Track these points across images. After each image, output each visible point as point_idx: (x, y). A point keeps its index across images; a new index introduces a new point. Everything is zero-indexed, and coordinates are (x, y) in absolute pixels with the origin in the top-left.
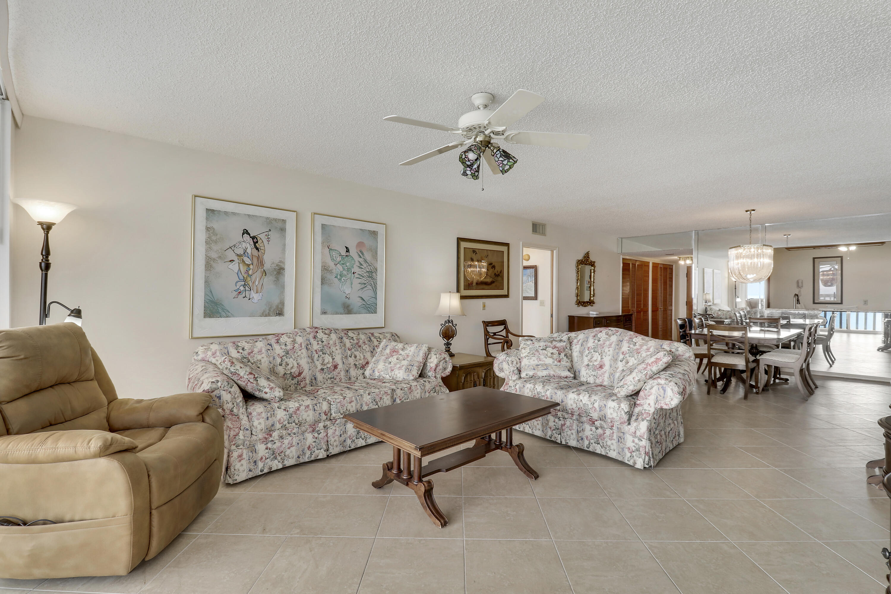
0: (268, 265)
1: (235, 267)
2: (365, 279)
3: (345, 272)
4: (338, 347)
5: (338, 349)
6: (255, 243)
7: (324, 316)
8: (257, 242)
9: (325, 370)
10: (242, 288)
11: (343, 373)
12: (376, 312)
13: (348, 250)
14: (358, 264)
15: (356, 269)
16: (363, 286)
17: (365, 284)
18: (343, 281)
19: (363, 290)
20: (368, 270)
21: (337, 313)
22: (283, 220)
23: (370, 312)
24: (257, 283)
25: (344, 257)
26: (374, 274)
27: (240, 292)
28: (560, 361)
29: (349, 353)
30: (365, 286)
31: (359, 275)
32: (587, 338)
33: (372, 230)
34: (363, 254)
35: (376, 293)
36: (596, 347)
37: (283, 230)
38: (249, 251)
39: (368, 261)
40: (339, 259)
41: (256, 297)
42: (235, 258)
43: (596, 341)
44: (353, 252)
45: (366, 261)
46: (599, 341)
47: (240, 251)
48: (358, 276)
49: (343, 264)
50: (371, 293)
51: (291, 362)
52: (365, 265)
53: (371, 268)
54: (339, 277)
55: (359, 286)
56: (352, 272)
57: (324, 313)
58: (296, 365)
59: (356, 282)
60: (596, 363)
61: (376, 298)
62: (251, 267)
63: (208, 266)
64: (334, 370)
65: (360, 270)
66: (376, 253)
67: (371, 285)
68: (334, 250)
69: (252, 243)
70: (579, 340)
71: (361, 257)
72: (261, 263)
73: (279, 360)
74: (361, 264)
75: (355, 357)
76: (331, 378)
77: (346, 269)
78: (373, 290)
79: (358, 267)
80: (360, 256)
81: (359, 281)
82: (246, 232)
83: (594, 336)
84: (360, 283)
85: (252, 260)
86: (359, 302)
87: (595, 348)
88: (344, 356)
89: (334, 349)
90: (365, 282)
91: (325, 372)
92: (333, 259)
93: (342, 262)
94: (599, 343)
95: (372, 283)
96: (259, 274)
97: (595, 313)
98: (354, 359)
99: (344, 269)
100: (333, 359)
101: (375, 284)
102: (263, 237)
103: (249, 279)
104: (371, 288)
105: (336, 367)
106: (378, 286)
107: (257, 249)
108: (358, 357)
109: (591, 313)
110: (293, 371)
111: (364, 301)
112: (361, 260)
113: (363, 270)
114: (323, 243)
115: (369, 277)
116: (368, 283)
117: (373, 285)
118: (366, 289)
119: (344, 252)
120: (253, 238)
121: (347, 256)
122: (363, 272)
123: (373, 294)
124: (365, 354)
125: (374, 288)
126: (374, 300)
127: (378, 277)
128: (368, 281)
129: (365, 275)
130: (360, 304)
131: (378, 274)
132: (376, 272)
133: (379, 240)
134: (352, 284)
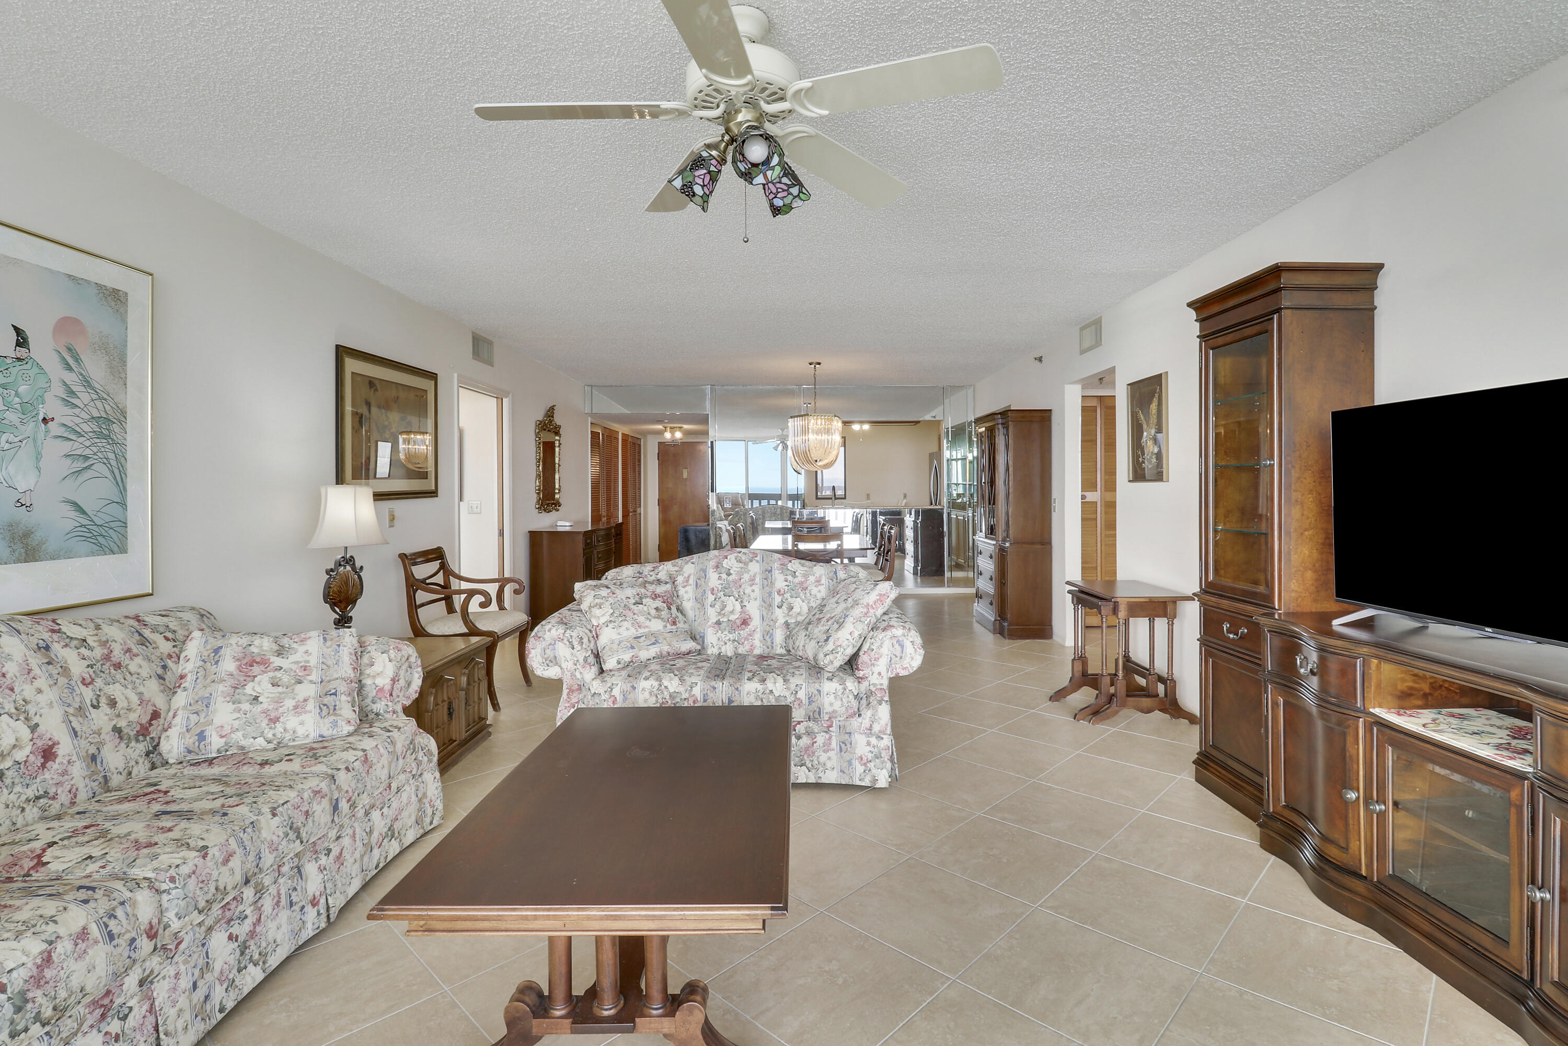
2: (88, 443)
3: (11, 416)
4: (42, 682)
5: (45, 688)
9: (9, 774)
11: (78, 770)
12: (123, 550)
13: (22, 340)
14: (60, 391)
15: (52, 406)
16: (80, 465)
17: (86, 458)
18: (7, 446)
19: (81, 478)
20: (96, 414)
23: (103, 550)
25: (9, 361)
26: (116, 428)
28: (674, 623)
29: (88, 694)
30: (84, 465)
31: (63, 429)
32: (704, 571)
33: (107, 283)
34: (77, 360)
35: (122, 488)
36: (727, 586)
39: (97, 386)
43: (724, 576)
44: (43, 349)
45: (87, 383)
46: (729, 574)
48: (61, 431)
50: (106, 488)
52: (85, 397)
53: (108, 408)
55: (67, 466)
56: (41, 417)
59: (54, 451)
60: (733, 617)
61: (123, 504)
64: (43, 766)
65: (69, 411)
66: (123, 361)
67: (106, 462)
70: (689, 577)
71: (69, 368)
74: (72, 393)
75: (113, 703)
76: (38, 798)
77: (18, 406)
78: (115, 479)
79: (60, 402)
80: (68, 364)
81: (66, 447)
83: (717, 567)
84: (67, 456)
86: (67, 520)
87: (725, 587)
88: (71, 710)
89: (28, 691)
90: (87, 452)
91: (8, 781)
94: (730, 578)
95: (111, 456)
97: (568, 524)
98: (108, 711)
99: (8, 404)
100: (34, 728)
101: (121, 459)
104: (108, 474)
105: (48, 754)
106: (129, 466)
108: (122, 704)
109: (560, 523)
111: (83, 512)
112: (71, 378)
113: (77, 411)
115: (100, 435)
116: (95, 454)
117: (114, 463)
118: (89, 474)
121: (19, 359)
122: (78, 420)
123: (116, 490)
124: (141, 689)
125: (116, 472)
126: (115, 510)
127: (129, 437)
128: (95, 449)
129: (86, 428)
130: (70, 525)
131: (129, 427)
132: (124, 419)
133: (130, 321)
134: (38, 457)
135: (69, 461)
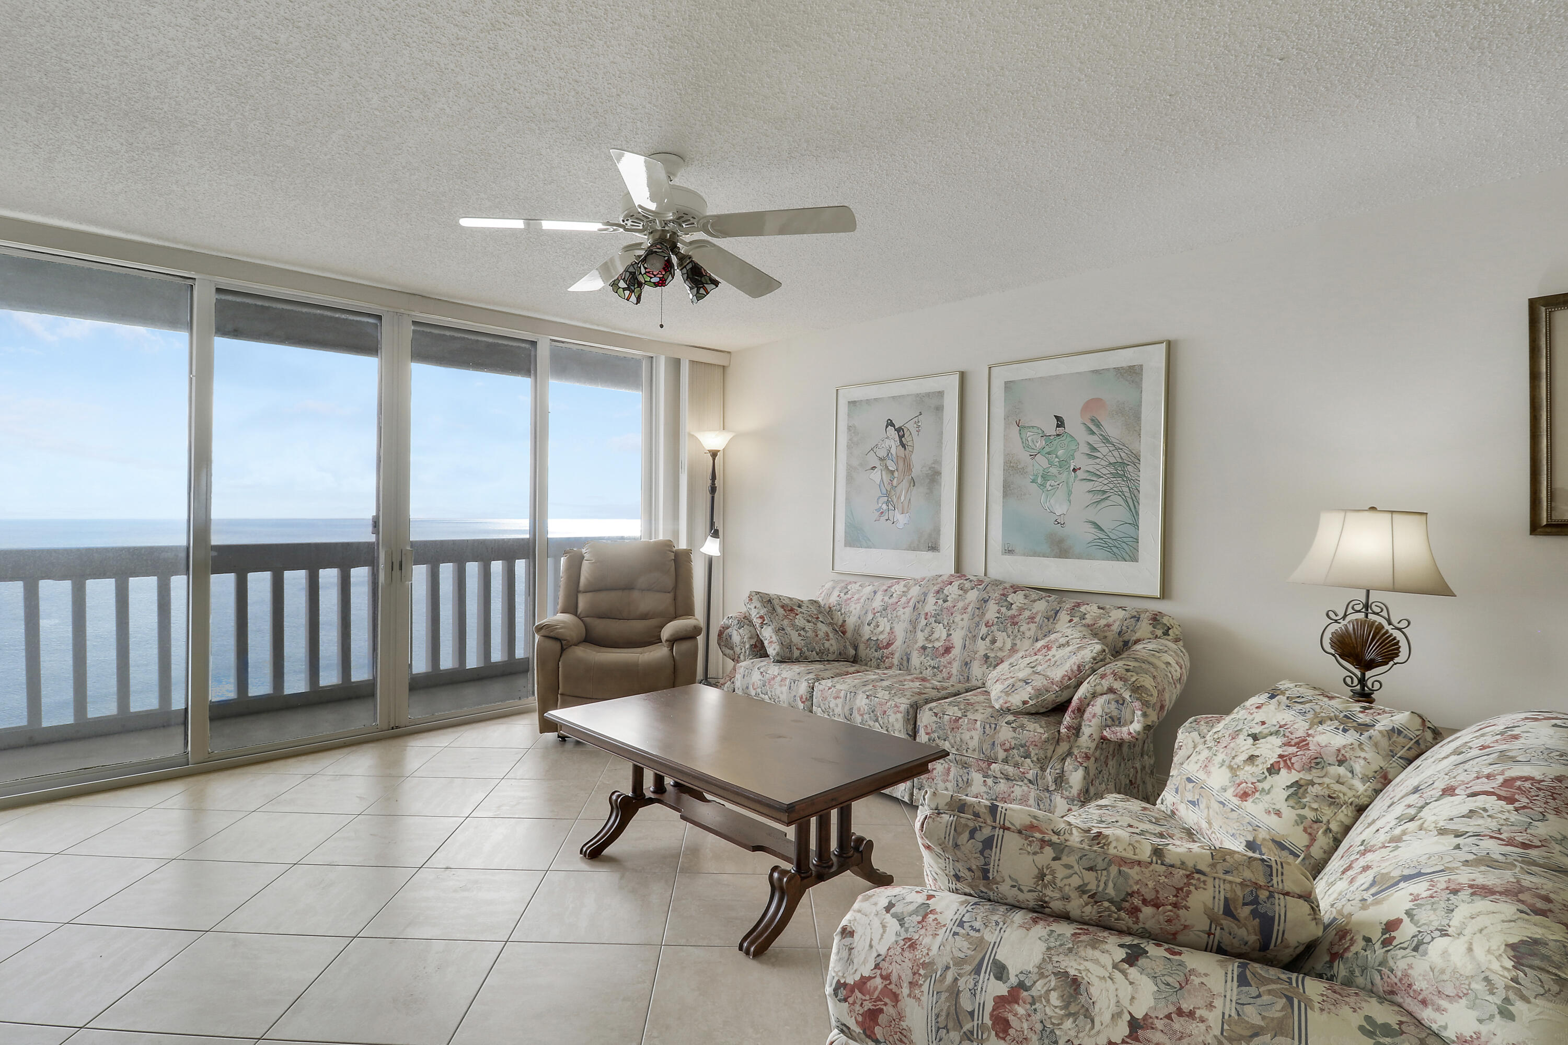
0: (917, 471)
1: (876, 476)
2: (1106, 482)
3: (1053, 470)
4: (966, 616)
5: (966, 619)
6: (901, 437)
7: (1008, 557)
8: (903, 436)
9: (929, 650)
10: (884, 507)
11: (957, 666)
12: (1134, 559)
13: (1060, 422)
14: (1085, 449)
15: (1080, 460)
16: (1100, 497)
17: (1104, 492)
18: (1049, 488)
19: (1099, 507)
20: (1112, 460)
21: (1035, 554)
22: (939, 392)
23: (1116, 557)
24: (902, 498)
25: (1052, 438)
26: (1130, 468)
27: (882, 513)
30: (1104, 497)
31: (1088, 474)
33: (1124, 364)
34: (1098, 425)
35: (1135, 514)
37: (939, 409)
38: (893, 451)
39: (1114, 440)
40: (1040, 443)
41: (901, 519)
42: (877, 463)
44: (1074, 425)
45: (1106, 440)
47: (882, 453)
48: (1086, 476)
49: (1049, 453)
50: (1121, 513)
51: (884, 625)
52: (1104, 450)
53: (1123, 455)
54: (1039, 480)
55: (1090, 498)
56: (1072, 469)
57: (1009, 551)
58: (888, 629)
59: (1081, 489)
61: (1136, 525)
62: (896, 474)
63: (850, 478)
65: (1091, 461)
66: (1139, 418)
67: (1121, 494)
68: (1029, 427)
69: (897, 439)
71: (1093, 433)
72: (908, 467)
73: (870, 616)
74: (1094, 449)
76: (933, 668)
77: (1057, 464)
78: (1129, 506)
79: (1086, 457)
80: (1091, 430)
81: (1089, 486)
82: (890, 423)
84: (1089, 492)
85: (897, 464)
86: (1087, 534)
89: (957, 618)
90: (1105, 488)
91: (925, 653)
92: (1026, 446)
93: (1047, 449)
95: (1126, 489)
96: (905, 484)
98: (989, 644)
99: (1051, 464)
101: (1135, 491)
102: (911, 426)
103: (893, 493)
104: (1122, 503)
106: (1142, 496)
107: (903, 446)
110: (881, 637)
111: (1102, 530)
112: (1093, 439)
113: (1098, 461)
114: (1006, 418)
115: (1116, 475)
116: (1111, 489)
117: (1128, 495)
118: (1108, 503)
119: (1050, 427)
120: (899, 430)
121: (1058, 435)
122: (1098, 467)
123: (1129, 515)
125: (1130, 501)
126: (1130, 530)
127: (1141, 474)
128: (1112, 486)
129: (1104, 471)
130: (1090, 537)
131: (1142, 467)
132: (1137, 461)
133: (1145, 385)
134: (1070, 493)
135: (1091, 495)
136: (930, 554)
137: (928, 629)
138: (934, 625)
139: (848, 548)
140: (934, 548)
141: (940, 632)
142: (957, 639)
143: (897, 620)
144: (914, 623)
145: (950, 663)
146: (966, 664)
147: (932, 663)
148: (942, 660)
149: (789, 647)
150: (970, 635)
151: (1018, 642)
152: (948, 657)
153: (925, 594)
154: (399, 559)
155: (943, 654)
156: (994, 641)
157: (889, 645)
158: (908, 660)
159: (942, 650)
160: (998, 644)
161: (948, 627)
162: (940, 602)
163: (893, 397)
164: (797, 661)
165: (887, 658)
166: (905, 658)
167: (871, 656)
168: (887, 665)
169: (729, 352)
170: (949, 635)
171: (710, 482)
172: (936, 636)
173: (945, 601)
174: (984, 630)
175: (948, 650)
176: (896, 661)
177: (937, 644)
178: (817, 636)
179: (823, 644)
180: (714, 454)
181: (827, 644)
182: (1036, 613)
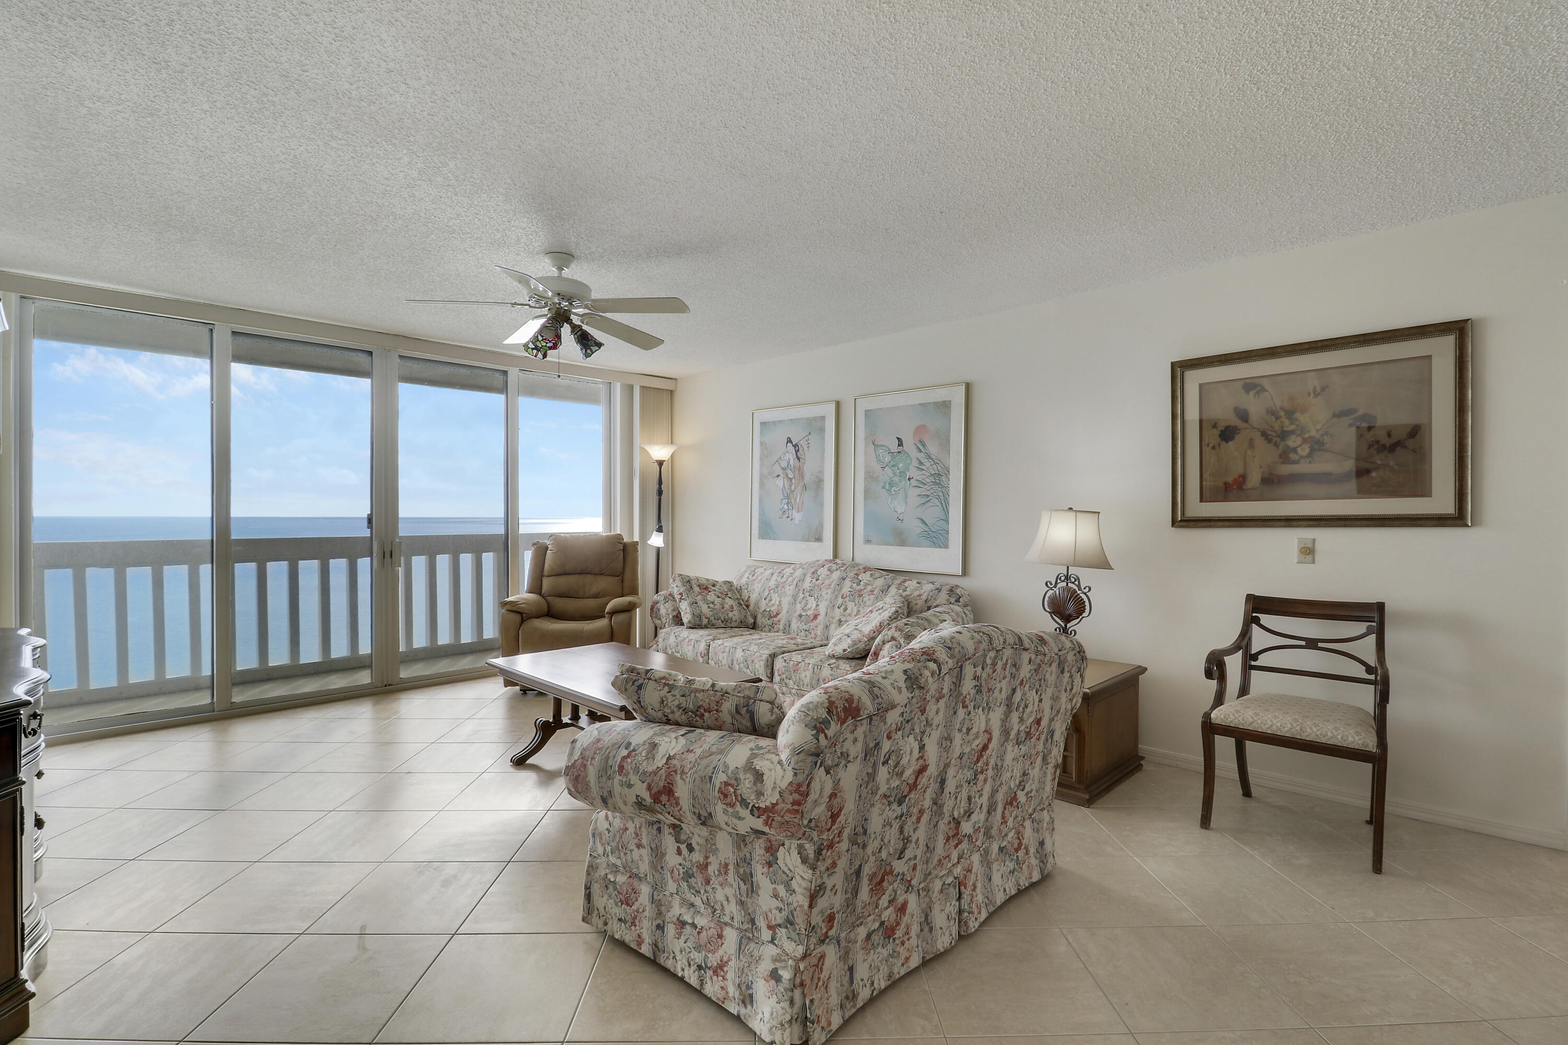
0: (808, 478)
1: (780, 482)
2: (929, 488)
3: (896, 479)
5: (829, 593)
6: (797, 451)
7: (868, 546)
8: (798, 450)
9: (803, 617)
10: (786, 507)
11: (821, 628)
12: (946, 547)
13: (900, 442)
14: (915, 463)
15: (913, 472)
16: (924, 500)
17: (928, 496)
18: (894, 493)
19: (925, 507)
20: (933, 472)
21: (885, 544)
22: (822, 417)
23: (935, 545)
24: (798, 500)
25: (895, 454)
26: (943, 478)
27: (784, 512)
30: (928, 499)
31: (917, 482)
33: (940, 400)
34: (924, 445)
35: (946, 512)
37: (822, 430)
38: (792, 462)
39: (934, 457)
40: (888, 458)
41: (797, 516)
42: (780, 472)
44: (909, 445)
45: (929, 457)
47: (784, 464)
49: (893, 466)
50: (938, 511)
51: (775, 599)
52: (928, 464)
53: (939, 468)
54: (887, 487)
55: (919, 501)
56: (908, 478)
57: (868, 541)
58: (777, 602)
59: (913, 493)
61: (947, 521)
62: (793, 481)
63: (762, 485)
65: (920, 473)
66: (948, 441)
67: (938, 498)
68: (881, 446)
69: (794, 453)
71: (921, 451)
72: (802, 476)
73: (767, 592)
74: (921, 463)
76: (807, 630)
77: (898, 474)
78: (943, 507)
79: (916, 469)
80: (920, 449)
81: (918, 491)
82: (789, 441)
85: (794, 473)
86: (917, 527)
89: (823, 592)
90: (928, 493)
91: (802, 620)
92: (879, 461)
93: (892, 463)
95: (941, 494)
96: (799, 488)
98: (842, 611)
99: (894, 474)
101: (946, 496)
102: (803, 443)
103: (791, 496)
104: (939, 504)
106: (951, 499)
107: (798, 458)
110: (772, 609)
111: (926, 525)
112: (921, 456)
113: (924, 472)
114: (866, 438)
115: (935, 483)
116: (932, 494)
117: (942, 498)
118: (930, 504)
119: (894, 447)
120: (795, 446)
121: (899, 452)
122: (924, 477)
123: (943, 513)
125: (943, 503)
126: (942, 523)
127: (950, 483)
128: (932, 491)
129: (928, 480)
130: (919, 530)
131: (951, 477)
132: (947, 473)
133: (952, 416)
134: (906, 497)
135: (920, 498)
136: (816, 544)
137: (804, 601)
138: (809, 598)
139: (761, 540)
140: (819, 539)
141: (812, 603)
142: (822, 610)
143: (784, 595)
144: (795, 597)
145: (816, 627)
146: (827, 627)
147: (805, 627)
148: (812, 624)
149: (700, 617)
150: (831, 605)
151: (861, 609)
152: (816, 622)
153: (805, 575)
154: (390, 550)
155: (813, 620)
156: (846, 609)
157: (777, 614)
158: (790, 625)
159: (812, 617)
160: (848, 611)
161: (817, 599)
162: (814, 580)
163: (791, 420)
164: (706, 627)
165: (776, 624)
166: (787, 624)
167: (765, 624)
168: (775, 630)
169: (676, 379)
170: (817, 605)
171: (658, 486)
172: (809, 606)
173: (817, 580)
174: (840, 601)
175: (816, 617)
176: (781, 627)
177: (809, 613)
178: (723, 608)
179: (728, 614)
180: (661, 463)
181: (731, 615)
182: (876, 588)
